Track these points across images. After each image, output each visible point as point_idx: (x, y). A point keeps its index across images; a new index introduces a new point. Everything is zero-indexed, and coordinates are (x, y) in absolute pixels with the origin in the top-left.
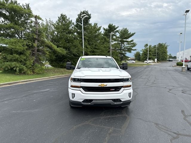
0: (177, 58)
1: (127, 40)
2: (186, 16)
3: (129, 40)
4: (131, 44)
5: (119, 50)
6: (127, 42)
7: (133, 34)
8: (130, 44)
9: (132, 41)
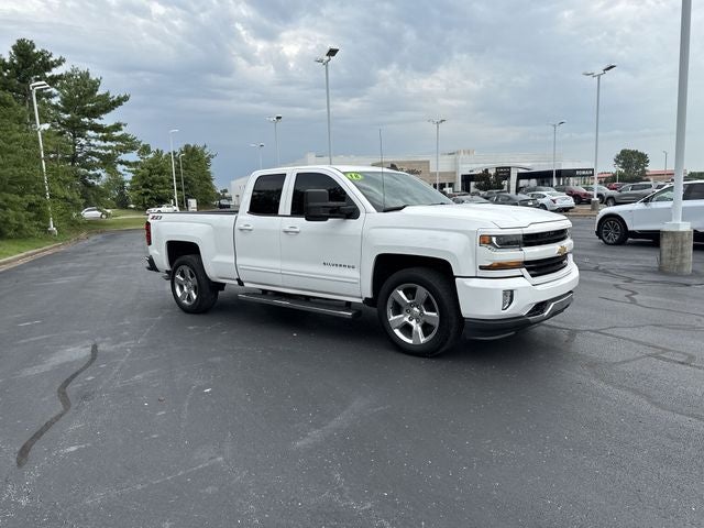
0: (234, 198)
1: (97, 121)
2: (326, 64)
3: (107, 120)
4: (118, 139)
5: (68, 160)
6: (97, 128)
7: (119, 102)
8: (112, 140)
9: (117, 127)
